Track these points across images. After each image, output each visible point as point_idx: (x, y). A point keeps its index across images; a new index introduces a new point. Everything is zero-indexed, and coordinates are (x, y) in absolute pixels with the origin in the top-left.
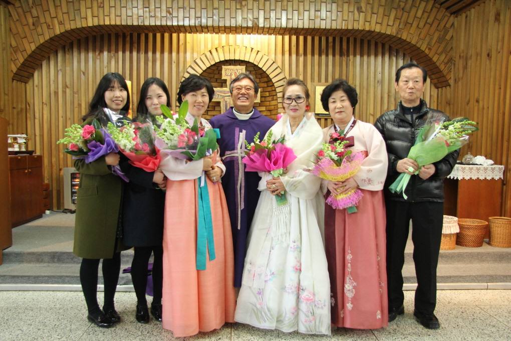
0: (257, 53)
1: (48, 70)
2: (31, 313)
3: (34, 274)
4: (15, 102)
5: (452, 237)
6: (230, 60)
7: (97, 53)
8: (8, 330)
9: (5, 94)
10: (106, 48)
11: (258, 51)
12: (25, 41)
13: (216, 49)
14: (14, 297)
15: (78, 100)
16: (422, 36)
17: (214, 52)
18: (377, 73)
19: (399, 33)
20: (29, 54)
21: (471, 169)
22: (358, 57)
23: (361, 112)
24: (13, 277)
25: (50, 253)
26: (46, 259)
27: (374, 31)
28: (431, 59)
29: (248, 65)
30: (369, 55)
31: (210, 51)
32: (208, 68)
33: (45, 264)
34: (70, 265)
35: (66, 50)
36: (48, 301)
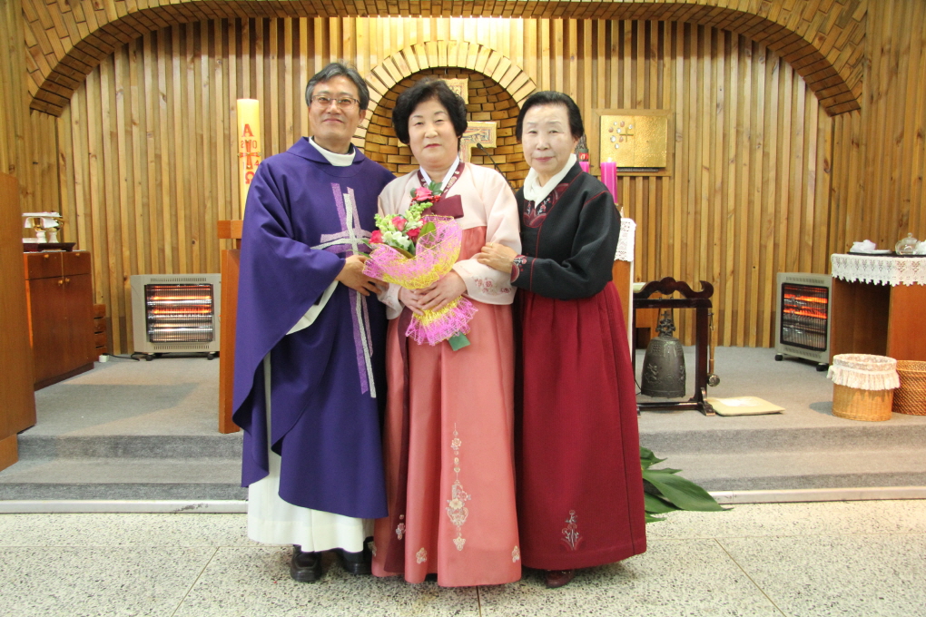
0: (490, 54)
1: (97, 93)
2: (74, 559)
3: (78, 481)
4: (36, 151)
5: (886, 398)
6: (439, 69)
7: (189, 59)
8: (29, 597)
9: (17, 136)
10: (205, 48)
11: (492, 51)
12: (51, 33)
13: (413, 47)
14: (41, 526)
15: (155, 148)
16: (807, 15)
17: (408, 52)
18: (715, 90)
19: (763, 9)
20: (59, 60)
21: (916, 265)
22: (680, 60)
23: (686, 164)
24: (39, 486)
25: (110, 438)
26: (102, 449)
27: (716, 7)
28: (823, 59)
29: (472, 77)
30: (700, 56)
31: (401, 52)
32: (398, 84)
33: (101, 460)
34: (147, 461)
35: (131, 53)
36: (107, 534)
